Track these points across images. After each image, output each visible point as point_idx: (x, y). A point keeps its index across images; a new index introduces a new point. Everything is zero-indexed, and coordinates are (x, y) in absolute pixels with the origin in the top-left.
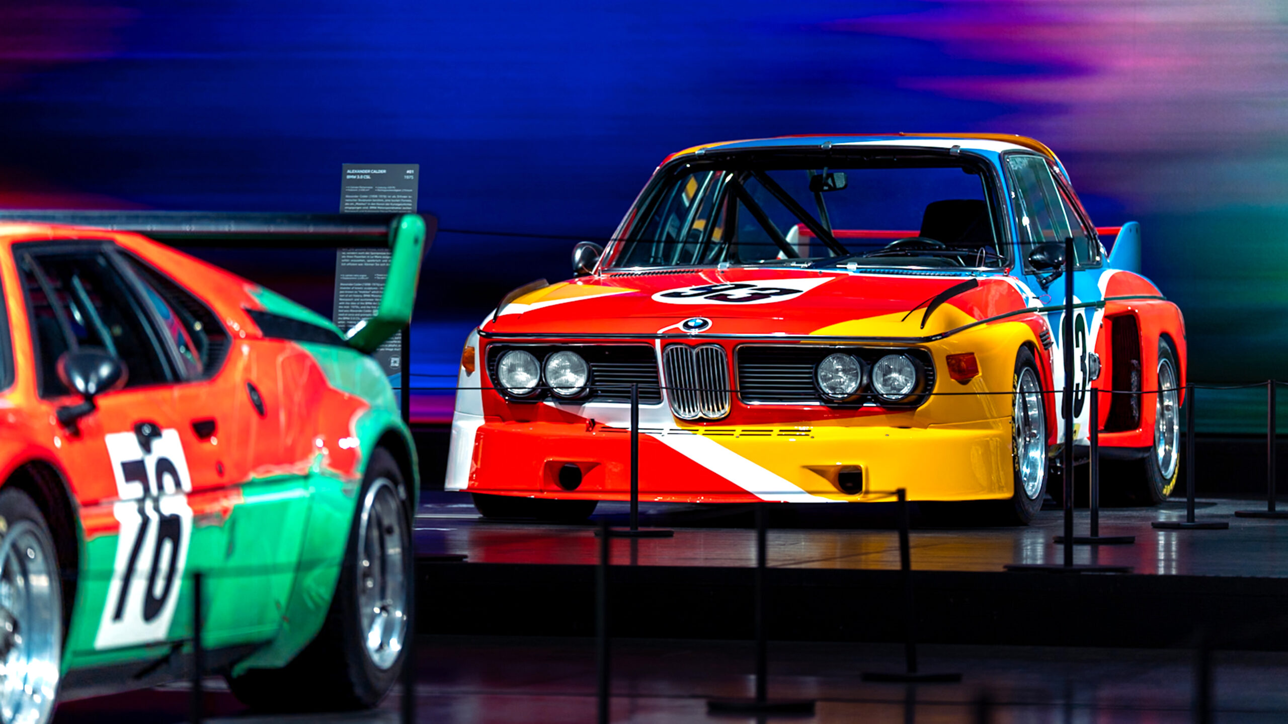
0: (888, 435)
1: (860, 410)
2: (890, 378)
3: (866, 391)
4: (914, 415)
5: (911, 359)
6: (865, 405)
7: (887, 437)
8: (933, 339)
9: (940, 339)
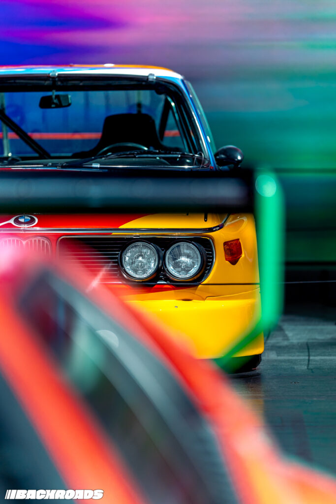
0: (176, 307)
1: (155, 286)
2: (180, 262)
3: (160, 272)
4: (196, 289)
5: (198, 246)
6: (158, 283)
7: (176, 308)
8: (214, 229)
9: (219, 230)
